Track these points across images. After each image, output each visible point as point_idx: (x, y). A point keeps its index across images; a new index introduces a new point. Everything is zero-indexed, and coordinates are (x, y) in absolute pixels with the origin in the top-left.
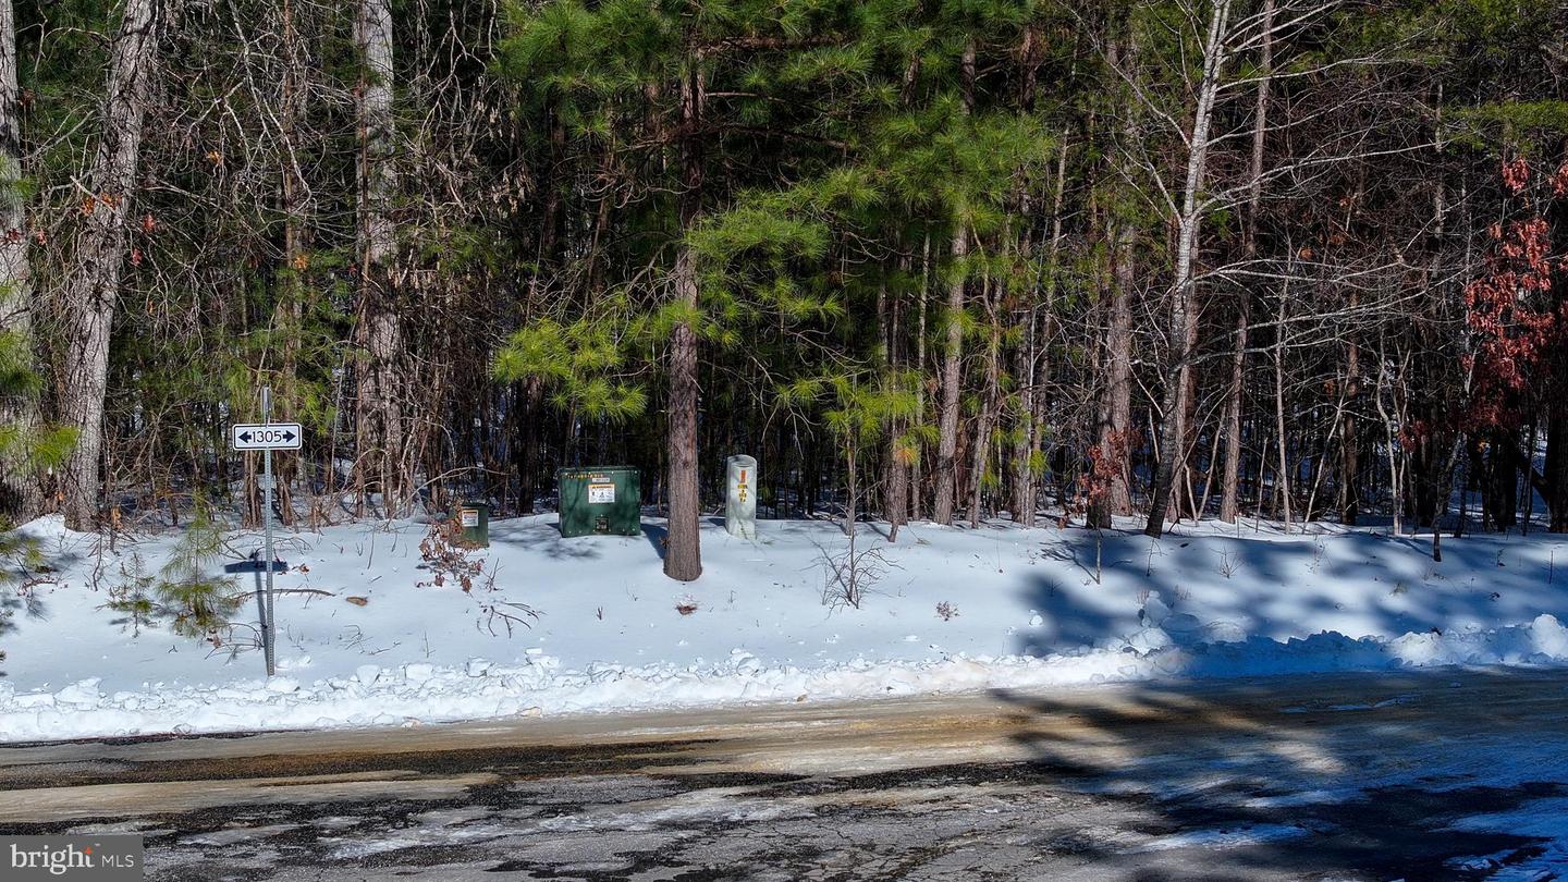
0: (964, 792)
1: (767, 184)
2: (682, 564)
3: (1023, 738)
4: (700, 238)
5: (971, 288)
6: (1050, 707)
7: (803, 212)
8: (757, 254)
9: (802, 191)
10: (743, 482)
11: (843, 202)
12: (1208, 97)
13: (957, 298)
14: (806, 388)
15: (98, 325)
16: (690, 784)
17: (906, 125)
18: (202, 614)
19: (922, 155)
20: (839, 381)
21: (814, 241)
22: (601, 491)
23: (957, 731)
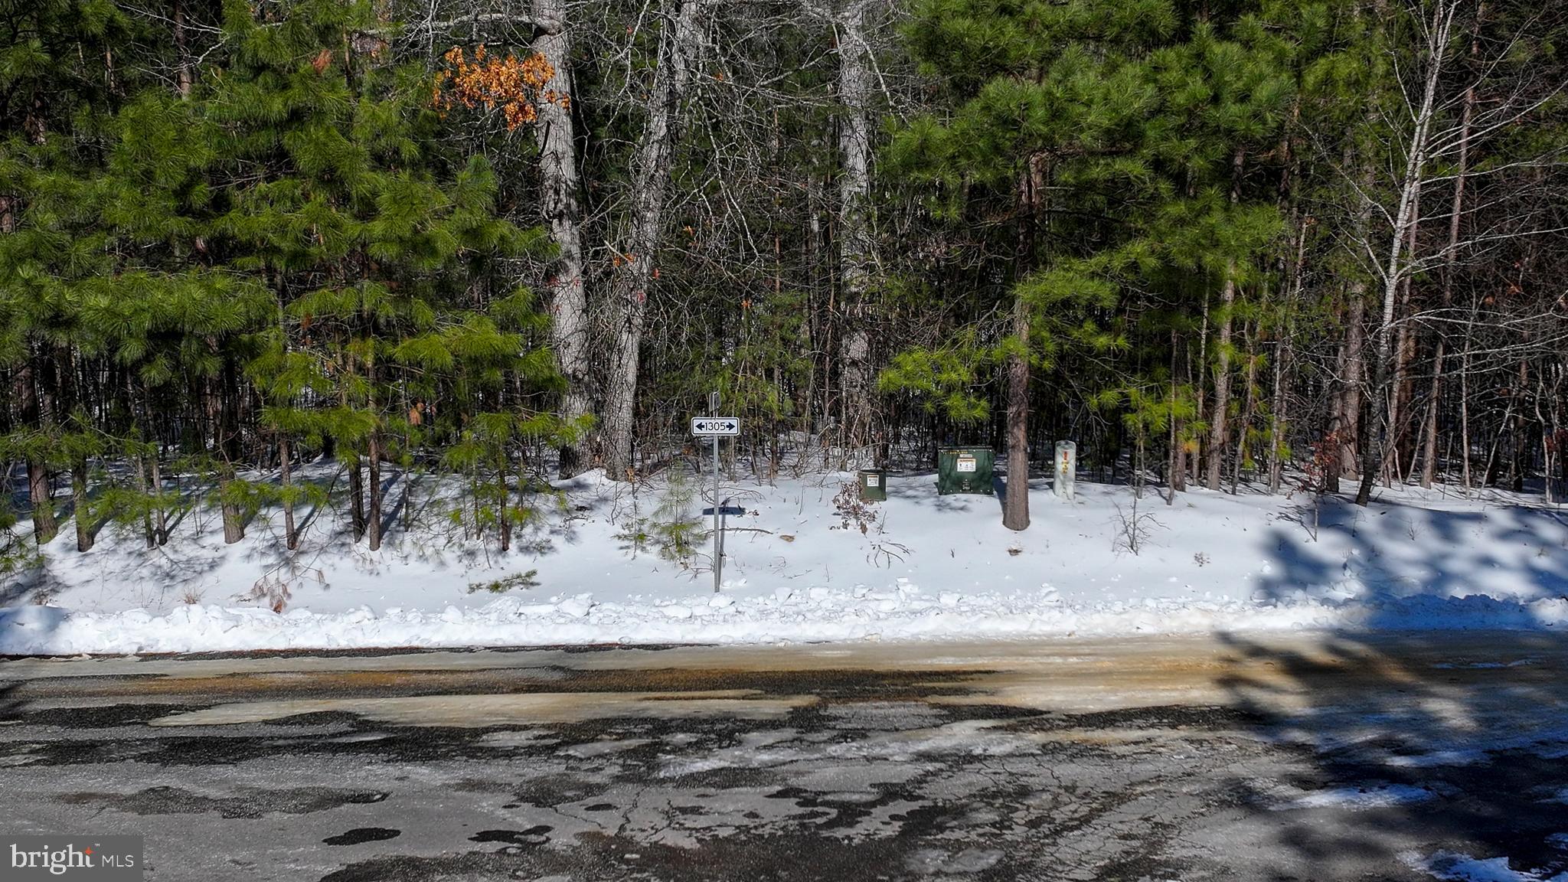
0: (1164, 734)
1: (1077, 253)
2: (1016, 519)
3: (1228, 682)
4: (1026, 291)
5: (1237, 324)
6: (1257, 651)
7: (1103, 274)
8: (1067, 303)
9: (1100, 259)
10: (1066, 459)
11: (1134, 267)
12: (1411, 190)
13: (1226, 332)
14: (1110, 397)
15: (630, 342)
16: (957, 714)
17: (1178, 209)
18: (682, 545)
19: (1191, 232)
20: (1133, 391)
21: (1106, 294)
22: (966, 465)
23: (1176, 673)
